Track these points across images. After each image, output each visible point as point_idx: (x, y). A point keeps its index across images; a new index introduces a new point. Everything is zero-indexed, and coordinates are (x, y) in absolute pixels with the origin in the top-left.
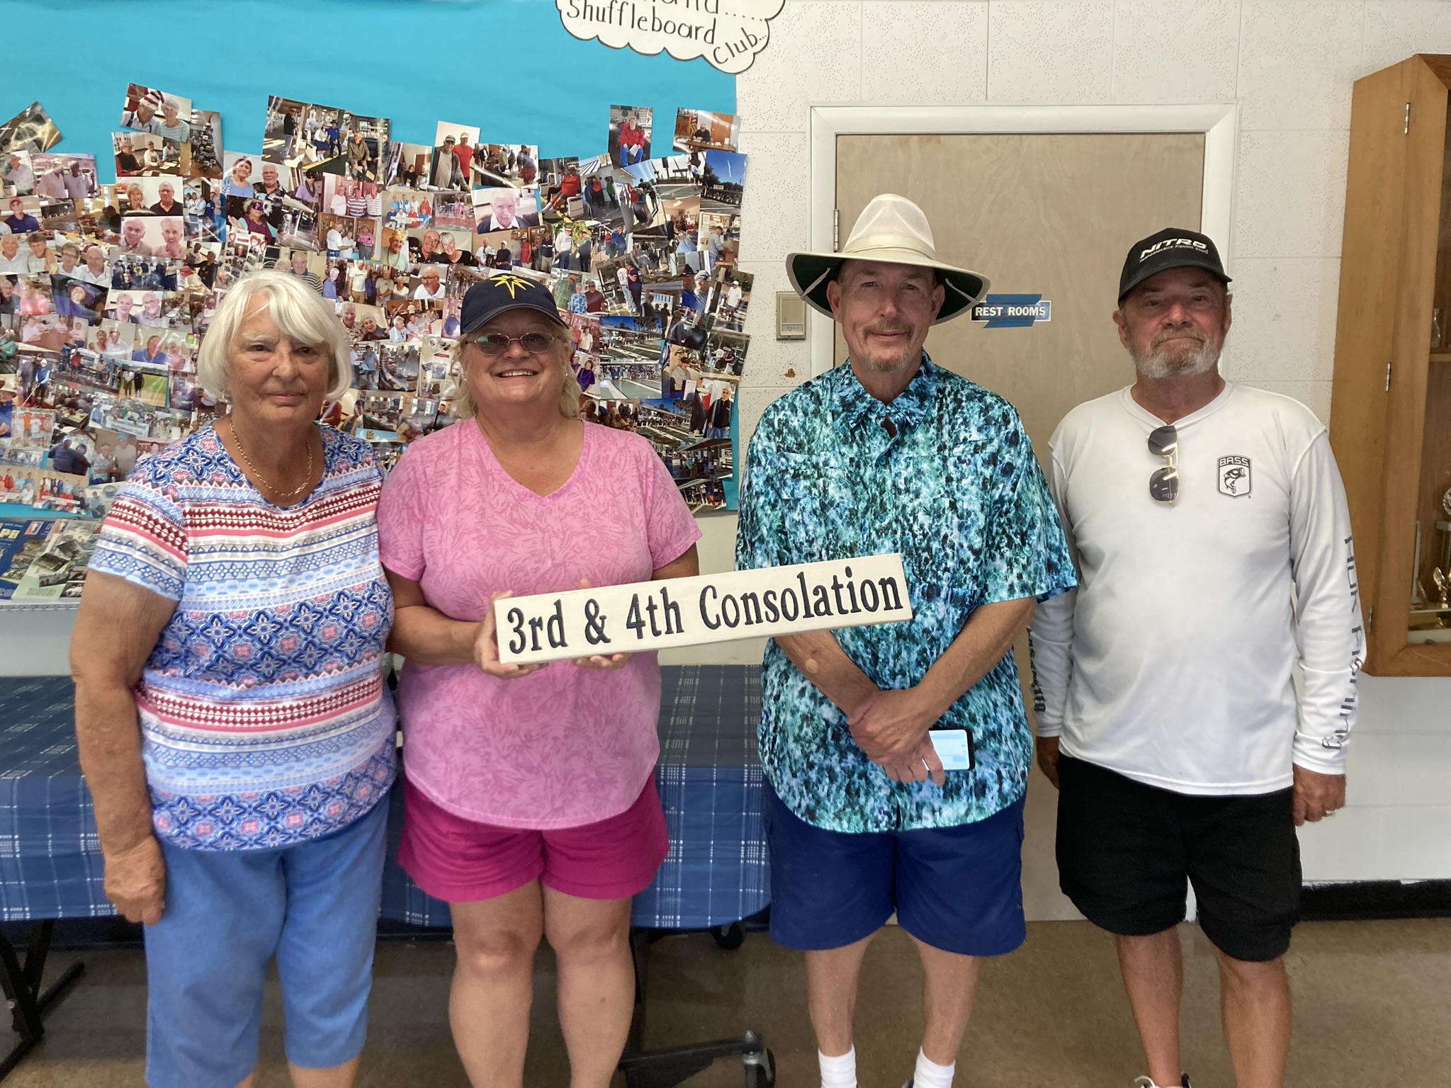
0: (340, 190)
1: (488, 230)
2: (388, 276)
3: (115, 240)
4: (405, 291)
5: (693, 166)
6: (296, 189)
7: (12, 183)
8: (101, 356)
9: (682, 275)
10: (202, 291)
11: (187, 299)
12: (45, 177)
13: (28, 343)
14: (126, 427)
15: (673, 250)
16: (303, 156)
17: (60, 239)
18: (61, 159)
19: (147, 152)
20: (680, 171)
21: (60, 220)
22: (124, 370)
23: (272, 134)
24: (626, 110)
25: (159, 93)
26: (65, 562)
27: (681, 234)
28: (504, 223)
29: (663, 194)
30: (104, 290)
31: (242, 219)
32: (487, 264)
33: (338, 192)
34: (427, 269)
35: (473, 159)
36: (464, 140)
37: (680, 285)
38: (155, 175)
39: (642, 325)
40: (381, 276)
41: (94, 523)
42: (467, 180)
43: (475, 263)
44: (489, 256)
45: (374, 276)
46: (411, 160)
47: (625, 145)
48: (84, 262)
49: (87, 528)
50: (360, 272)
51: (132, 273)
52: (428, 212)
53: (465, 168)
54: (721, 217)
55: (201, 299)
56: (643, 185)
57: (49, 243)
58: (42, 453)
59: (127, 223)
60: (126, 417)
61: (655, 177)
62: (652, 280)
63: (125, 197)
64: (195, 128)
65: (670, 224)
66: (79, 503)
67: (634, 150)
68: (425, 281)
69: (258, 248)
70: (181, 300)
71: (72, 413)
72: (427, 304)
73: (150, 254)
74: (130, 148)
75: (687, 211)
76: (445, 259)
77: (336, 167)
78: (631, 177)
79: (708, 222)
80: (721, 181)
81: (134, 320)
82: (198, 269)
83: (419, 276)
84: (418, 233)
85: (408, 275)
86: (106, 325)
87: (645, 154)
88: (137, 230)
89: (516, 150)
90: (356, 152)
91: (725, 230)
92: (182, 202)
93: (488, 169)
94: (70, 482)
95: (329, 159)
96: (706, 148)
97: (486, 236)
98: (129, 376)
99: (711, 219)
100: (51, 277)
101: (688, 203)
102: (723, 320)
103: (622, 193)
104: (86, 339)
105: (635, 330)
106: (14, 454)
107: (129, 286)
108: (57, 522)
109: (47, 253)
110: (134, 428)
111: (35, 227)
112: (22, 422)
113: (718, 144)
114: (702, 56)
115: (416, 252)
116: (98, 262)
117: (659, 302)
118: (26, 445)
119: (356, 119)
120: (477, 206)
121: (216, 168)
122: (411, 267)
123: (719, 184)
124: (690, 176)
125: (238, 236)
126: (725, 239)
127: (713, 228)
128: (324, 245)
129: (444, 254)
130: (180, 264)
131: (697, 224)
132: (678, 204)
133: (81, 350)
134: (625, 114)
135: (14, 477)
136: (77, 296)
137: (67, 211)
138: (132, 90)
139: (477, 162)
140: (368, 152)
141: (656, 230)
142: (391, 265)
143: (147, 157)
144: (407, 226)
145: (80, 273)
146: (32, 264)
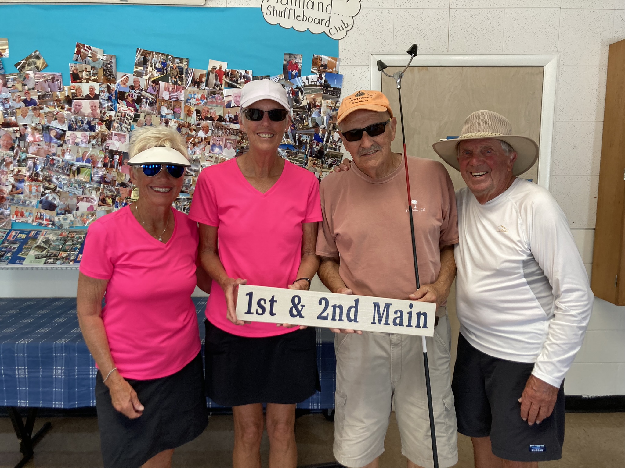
0: (166, 89)
1: (230, 107)
2: (187, 126)
3: (69, 110)
4: (194, 133)
5: (319, 80)
6: (148, 88)
7: (26, 85)
8: (63, 160)
9: (314, 127)
10: (106, 132)
11: (100, 135)
12: (40, 82)
13: (31, 154)
14: (73, 190)
15: (310, 116)
16: (151, 74)
17: (46, 109)
18: (46, 74)
19: (84, 72)
20: (313, 82)
21: (46, 101)
22: (72, 166)
23: (138, 65)
24: (291, 55)
25: (90, 47)
26: (46, 249)
27: (314, 109)
28: (237, 103)
29: (306, 92)
30: (65, 131)
31: (124, 101)
32: (230, 122)
33: (165, 90)
34: (203, 123)
35: (224, 76)
36: (220, 68)
37: (313, 131)
38: (87, 82)
39: (296, 148)
40: (184, 126)
41: (58, 232)
42: (222, 85)
43: (224, 121)
44: (230, 118)
45: (181, 126)
46: (198, 76)
47: (290, 70)
48: (56, 119)
49: (55, 234)
50: (175, 124)
51: (76, 124)
52: (204, 99)
53: (221, 80)
54: (331, 102)
55: (106, 136)
56: (298, 88)
57: (41, 111)
58: (36, 201)
59: (75, 103)
60: (73, 186)
61: (303, 84)
62: (301, 129)
63: (74, 91)
64: (105, 62)
65: (309, 105)
66: (52, 223)
67: (294, 72)
68: (203, 129)
69: (131, 113)
70: (97, 136)
71: (50, 184)
72: (203, 139)
73: (85, 116)
74: (77, 70)
75: (316, 99)
76: (211, 119)
77: (165, 79)
78: (292, 84)
79: (325, 104)
80: (332, 86)
81: (77, 144)
82: (105, 123)
83: (200, 126)
84: (200, 108)
85: (195, 126)
86: (65, 147)
87: (299, 74)
88: (79, 106)
89: (243, 72)
90: (174, 73)
91: (333, 107)
92: (98, 93)
93: (230, 80)
94: (47, 214)
95: (162, 75)
96: (325, 72)
97: (229, 109)
98: (74, 168)
99: (327, 103)
100: (42, 125)
101: (317, 96)
102: (331, 146)
103: (288, 91)
104: (56, 152)
105: (293, 151)
106: (24, 202)
107: (75, 130)
108: (42, 231)
109: (40, 115)
110: (76, 191)
111: (35, 104)
112: (28, 188)
113: (330, 70)
114: (324, 32)
115: (199, 116)
116: (62, 119)
117: (304, 138)
118: (30, 198)
119: (174, 58)
120: (226, 96)
121: (113, 79)
122: (197, 122)
123: (330, 87)
124: (318, 84)
125: (122, 108)
126: (333, 111)
127: (328, 106)
128: (159, 113)
129: (211, 117)
130: (97, 120)
131: (321, 105)
132: (313, 96)
133: (55, 157)
134: (290, 57)
135: (25, 212)
136: (53, 134)
137: (49, 97)
138: (78, 46)
139: (226, 77)
140: (179, 73)
141: (303, 107)
142: (188, 122)
143: (84, 74)
144: (195, 105)
145: (54, 124)
146: (34, 120)
